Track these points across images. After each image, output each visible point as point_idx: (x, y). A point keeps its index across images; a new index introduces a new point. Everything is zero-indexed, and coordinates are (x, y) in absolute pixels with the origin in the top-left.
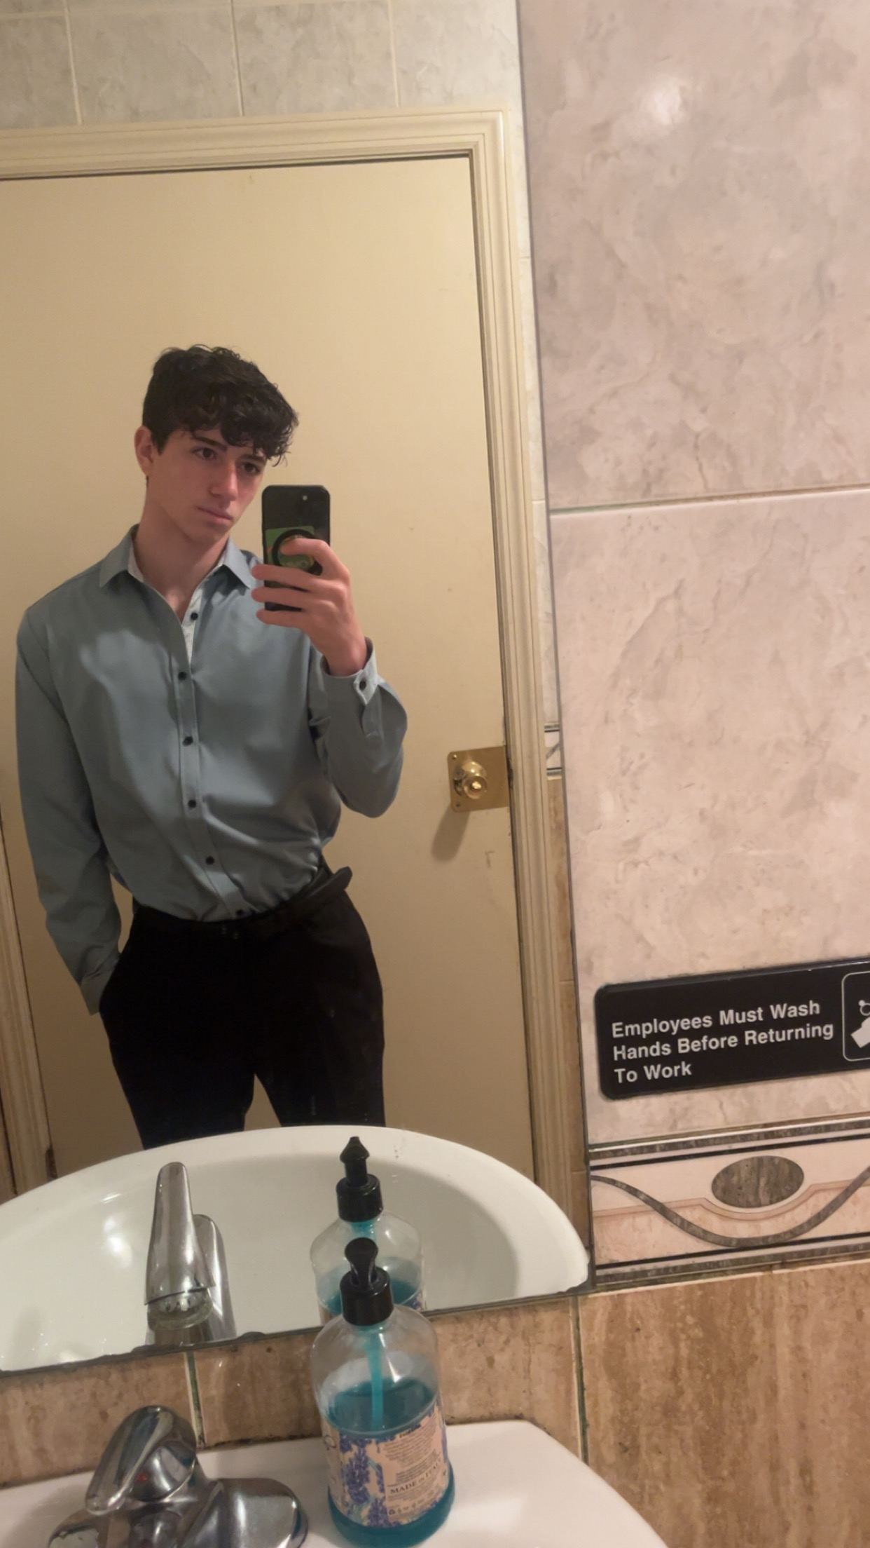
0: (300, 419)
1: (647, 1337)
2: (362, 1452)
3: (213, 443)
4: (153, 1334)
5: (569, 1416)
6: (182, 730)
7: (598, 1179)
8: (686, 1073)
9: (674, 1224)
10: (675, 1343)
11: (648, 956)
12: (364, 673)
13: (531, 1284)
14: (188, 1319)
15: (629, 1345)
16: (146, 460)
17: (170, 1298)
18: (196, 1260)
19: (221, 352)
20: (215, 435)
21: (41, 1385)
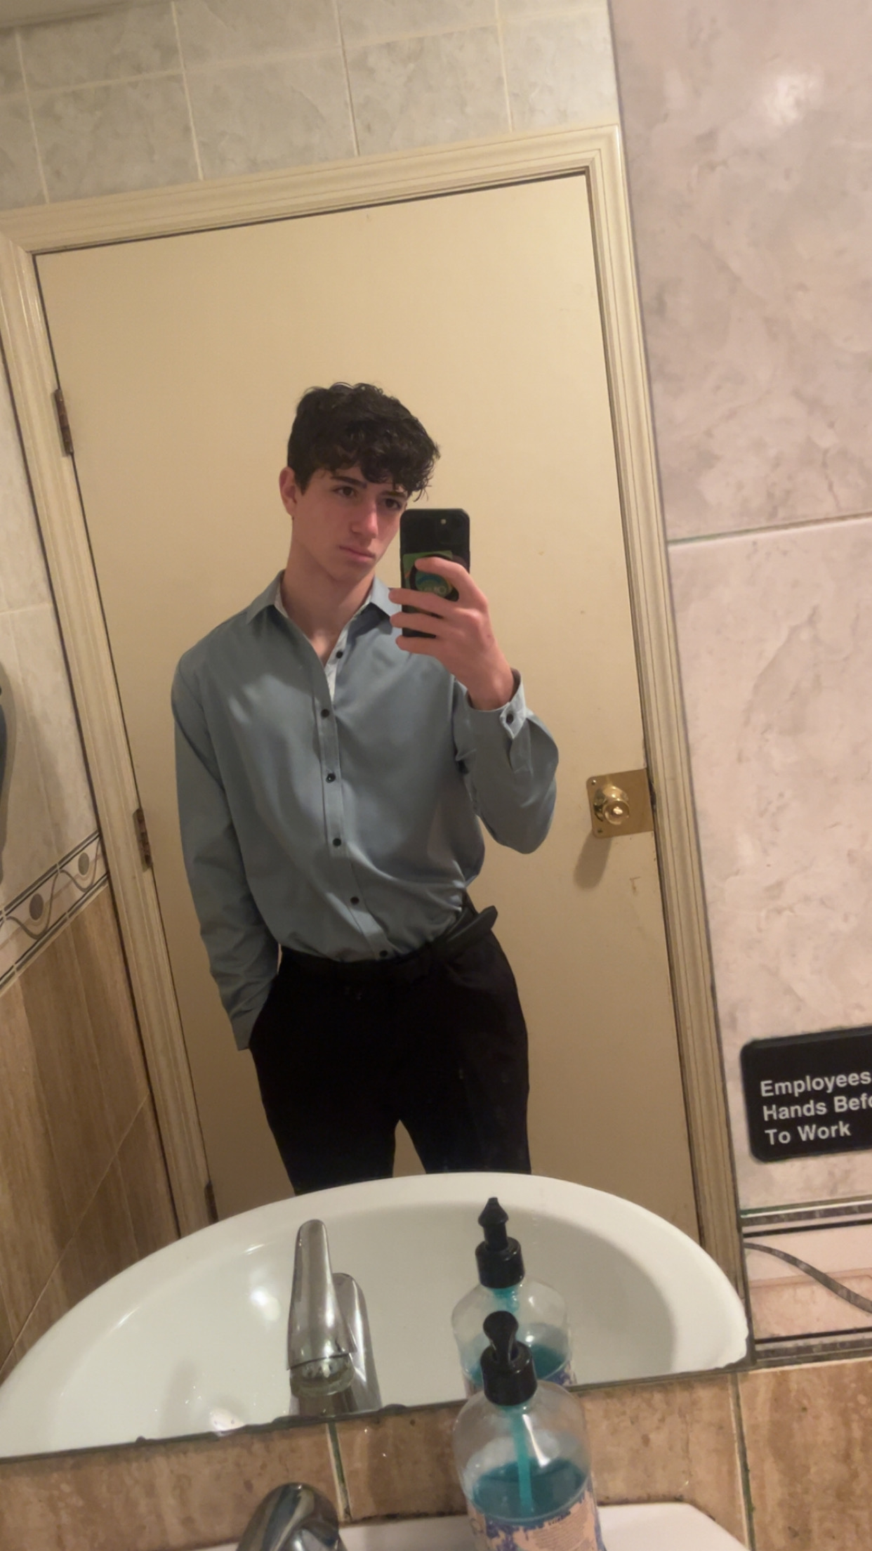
0: (441, 451)
1: (817, 1417)
2: (510, 1539)
3: (354, 481)
4: (297, 1400)
5: (732, 1499)
6: (325, 767)
7: (753, 1246)
8: (845, 1134)
9: (839, 1295)
10: (847, 1424)
11: (798, 1009)
12: (511, 706)
13: (688, 1359)
14: (331, 1386)
15: (795, 1426)
16: (291, 501)
17: (312, 1364)
18: (336, 1322)
19: (363, 388)
20: (355, 473)
21: (185, 1453)
